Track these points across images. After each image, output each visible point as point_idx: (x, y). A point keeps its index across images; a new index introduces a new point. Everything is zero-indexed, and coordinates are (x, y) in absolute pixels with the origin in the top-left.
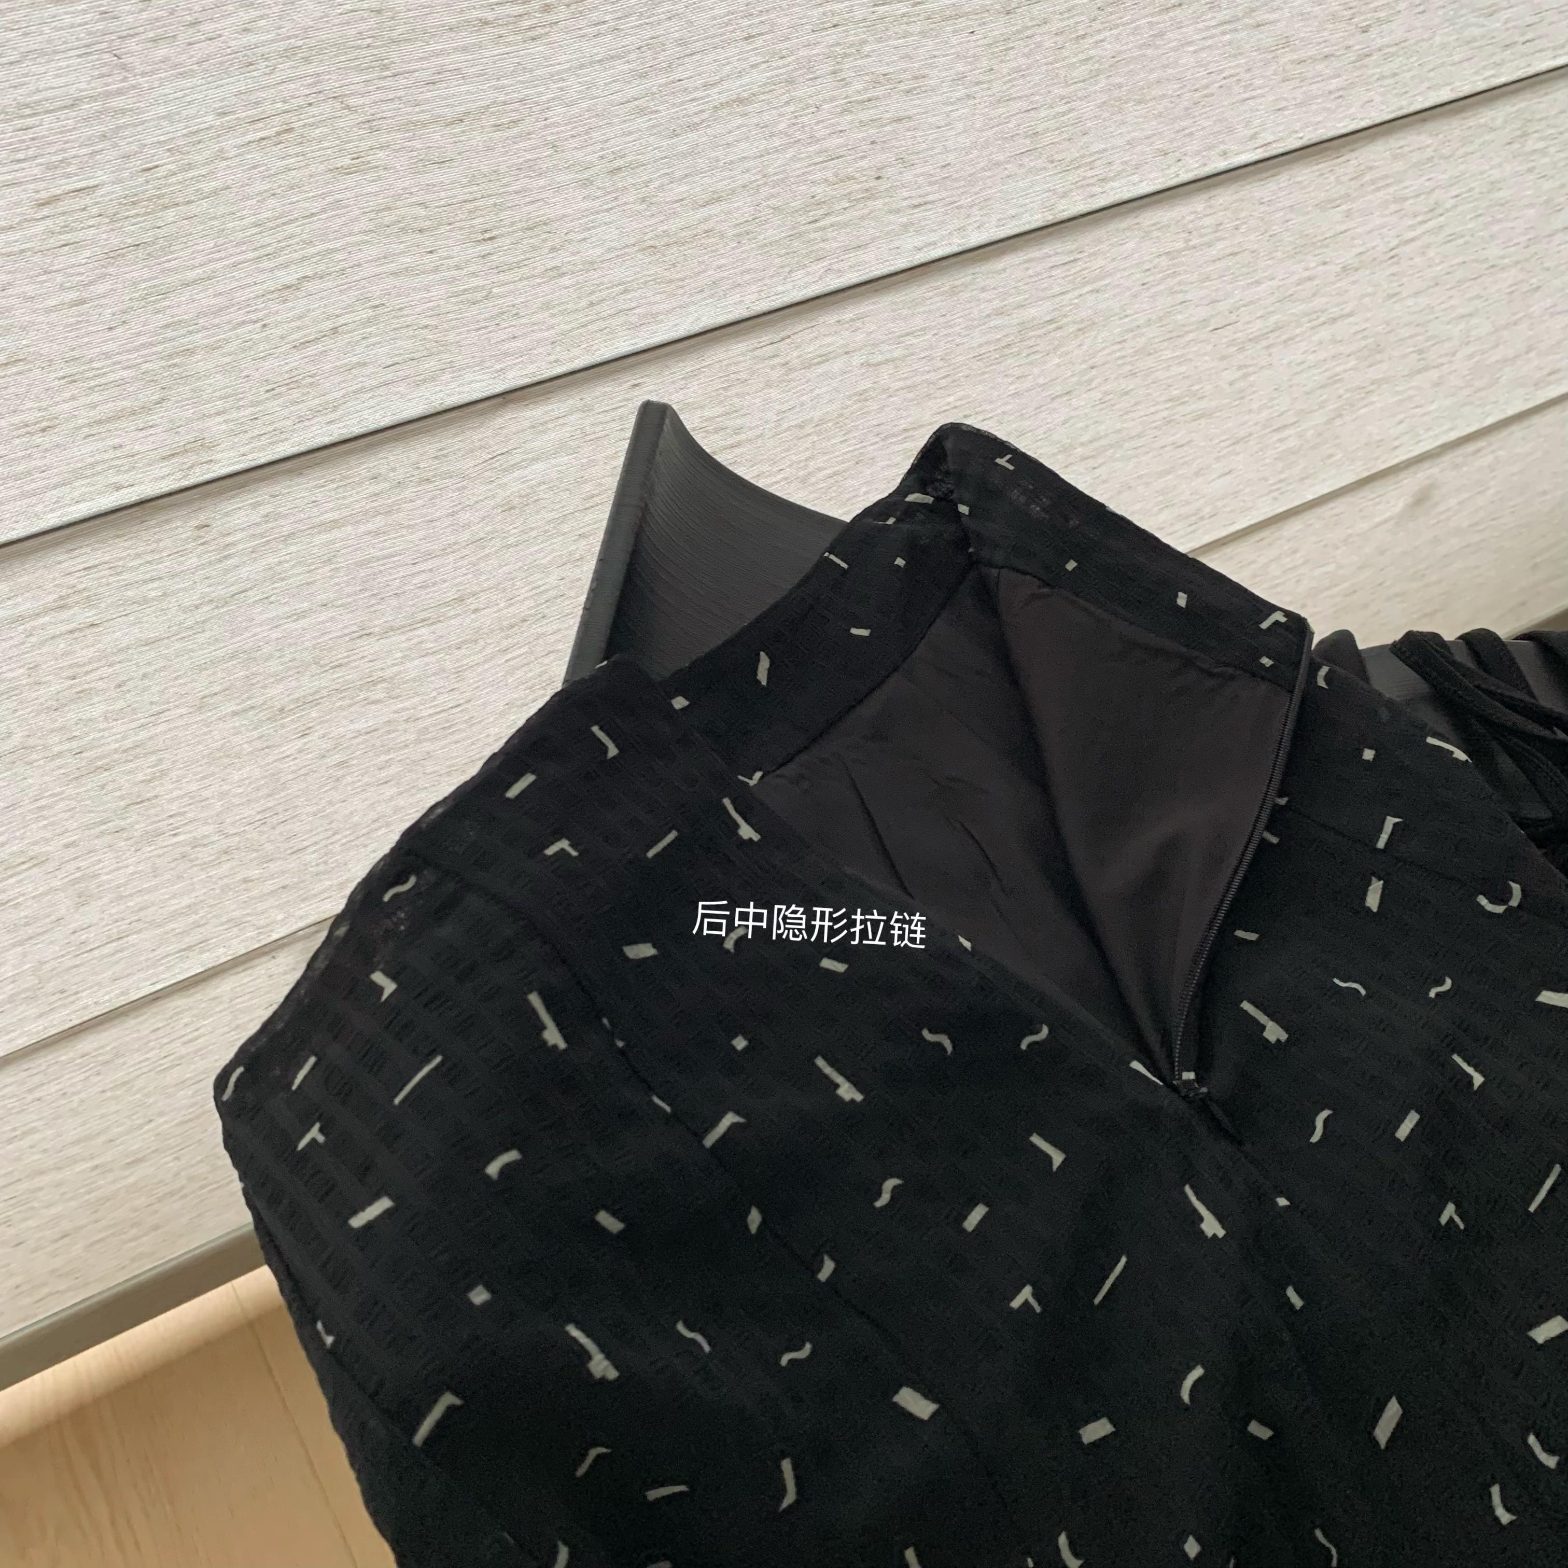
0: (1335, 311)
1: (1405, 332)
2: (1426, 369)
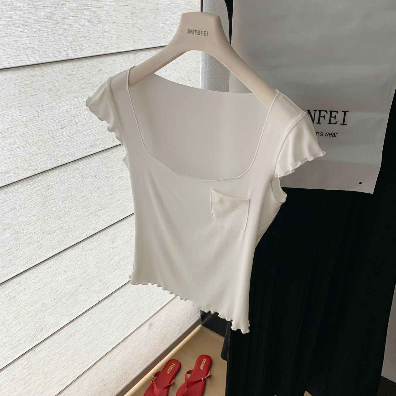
0: (120, 311)
1: (134, 308)
2: (140, 311)
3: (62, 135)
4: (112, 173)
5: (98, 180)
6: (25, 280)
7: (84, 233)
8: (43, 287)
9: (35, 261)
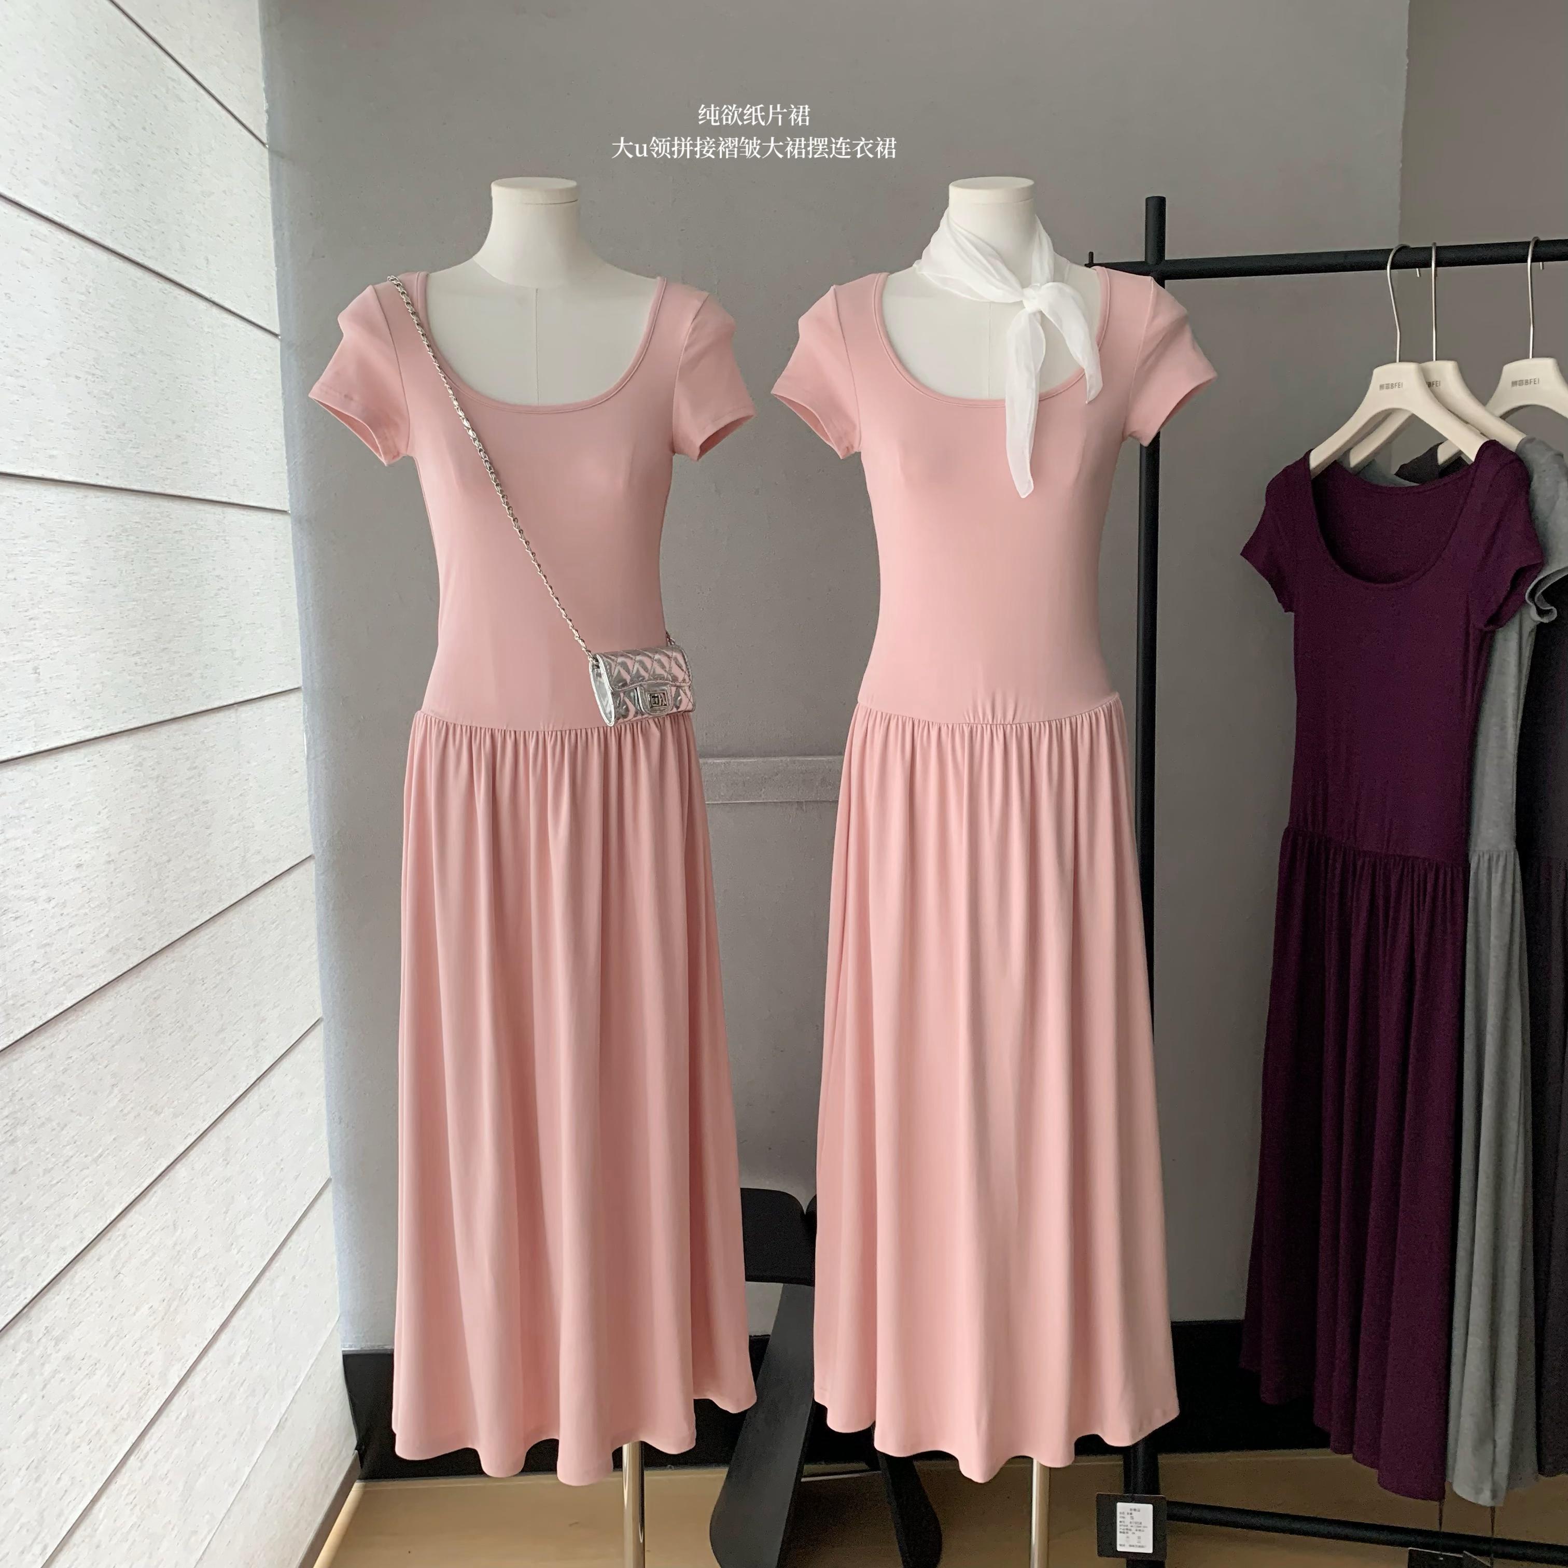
3: (168, 877)
4: (220, 977)
5: (206, 989)
6: (131, 1229)
7: (193, 1124)
8: (151, 1258)
9: (142, 1180)
